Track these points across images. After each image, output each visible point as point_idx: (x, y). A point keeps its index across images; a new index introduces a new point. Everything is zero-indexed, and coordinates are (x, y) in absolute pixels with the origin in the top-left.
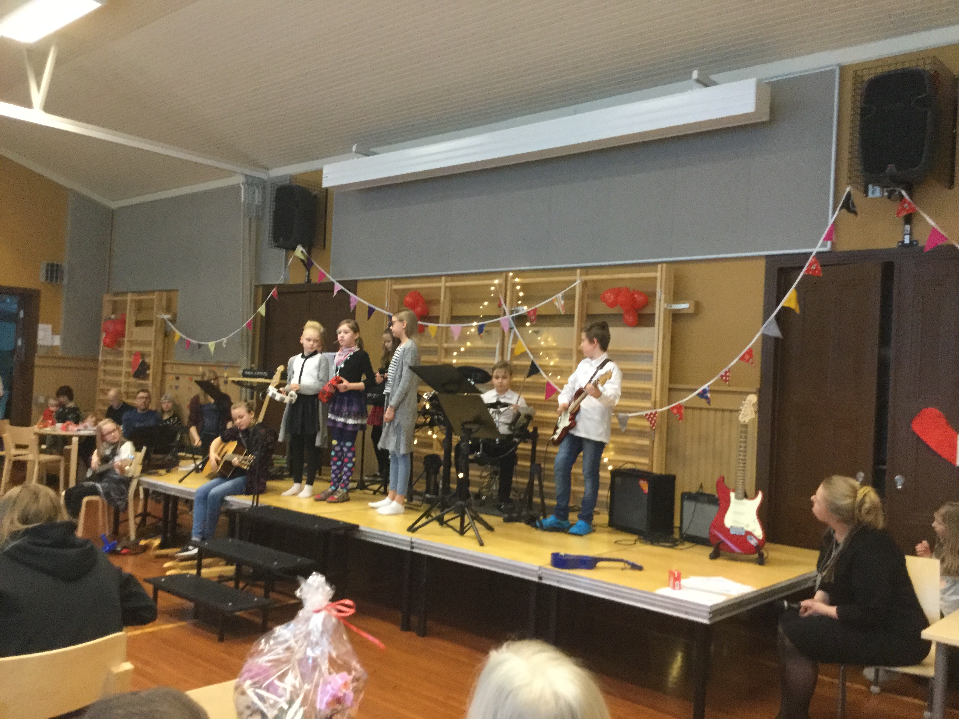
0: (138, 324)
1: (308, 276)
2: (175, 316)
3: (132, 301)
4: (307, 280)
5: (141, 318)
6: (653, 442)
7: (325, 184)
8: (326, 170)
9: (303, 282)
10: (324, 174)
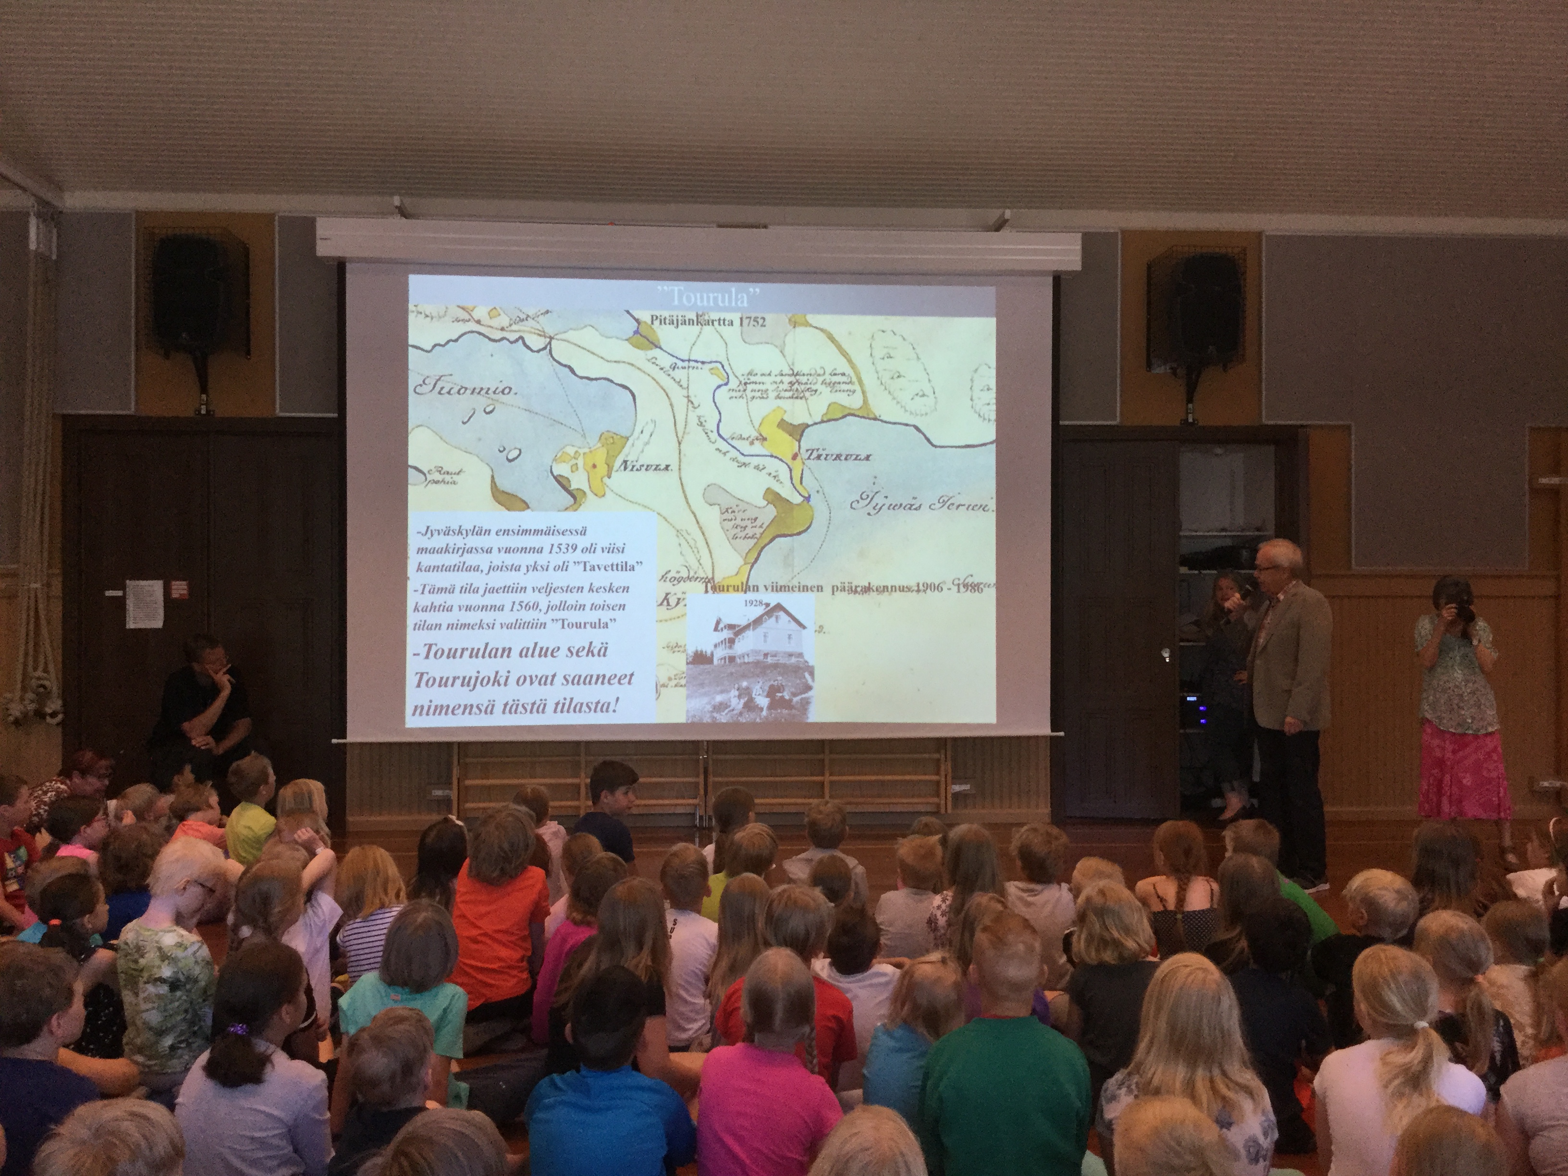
4: (203, 412)
7: (323, 249)
8: (324, 228)
9: (191, 413)
10: (320, 232)
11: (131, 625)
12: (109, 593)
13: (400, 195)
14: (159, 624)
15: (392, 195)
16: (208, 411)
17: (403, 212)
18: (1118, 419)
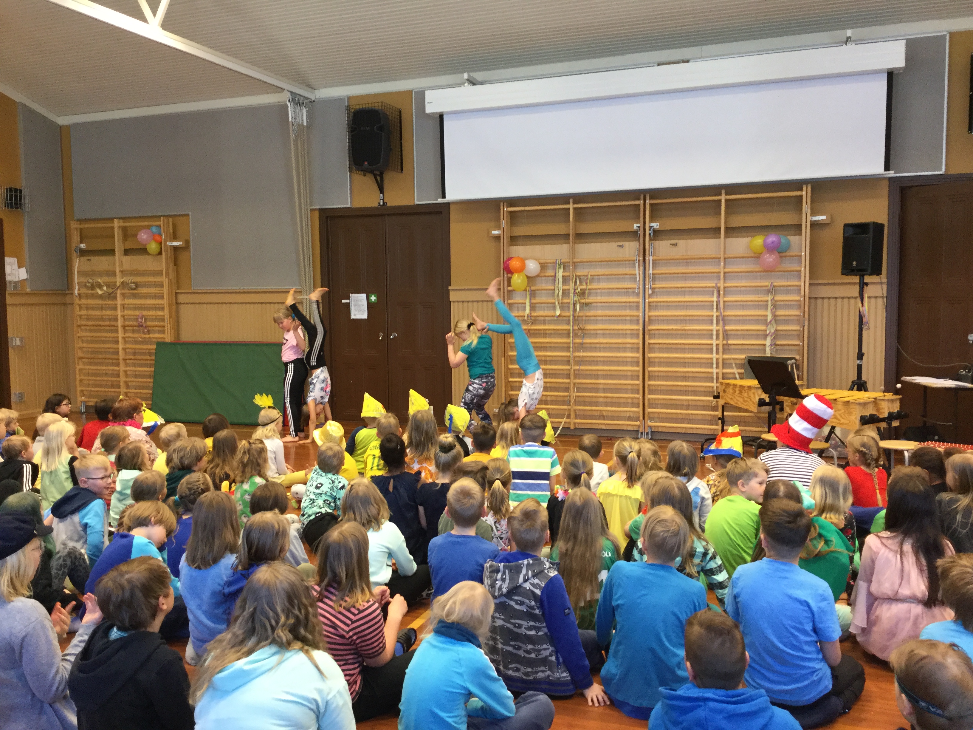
0: (127, 252)
1: (383, 200)
2: (187, 242)
3: (119, 227)
4: (382, 204)
5: (130, 245)
7: (429, 109)
8: (429, 95)
9: (376, 205)
10: (427, 100)
11: (353, 317)
12: (343, 301)
13: (468, 72)
14: (365, 316)
15: (463, 72)
16: (384, 203)
17: (473, 82)
18: (944, 170)
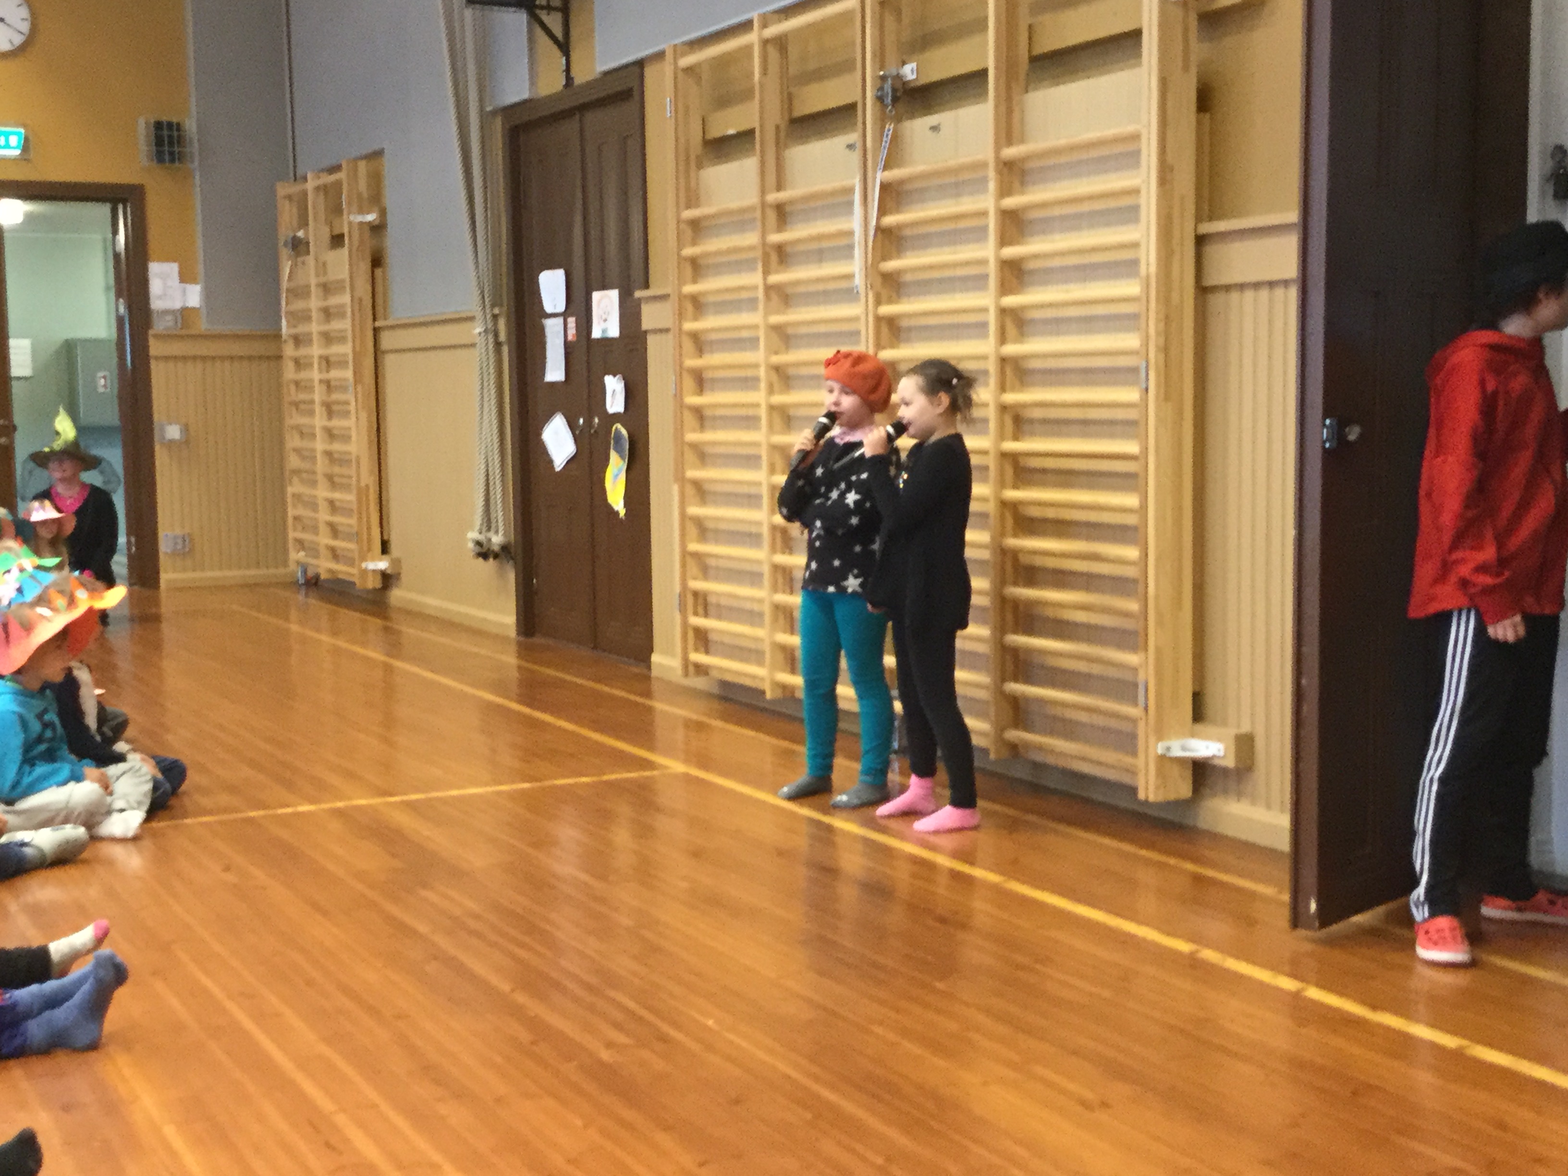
1: (568, 70)
2: (383, 213)
3: (317, 189)
4: (564, 83)
6: (1147, 390)
9: (561, 86)
14: (562, 375)
16: (570, 80)
